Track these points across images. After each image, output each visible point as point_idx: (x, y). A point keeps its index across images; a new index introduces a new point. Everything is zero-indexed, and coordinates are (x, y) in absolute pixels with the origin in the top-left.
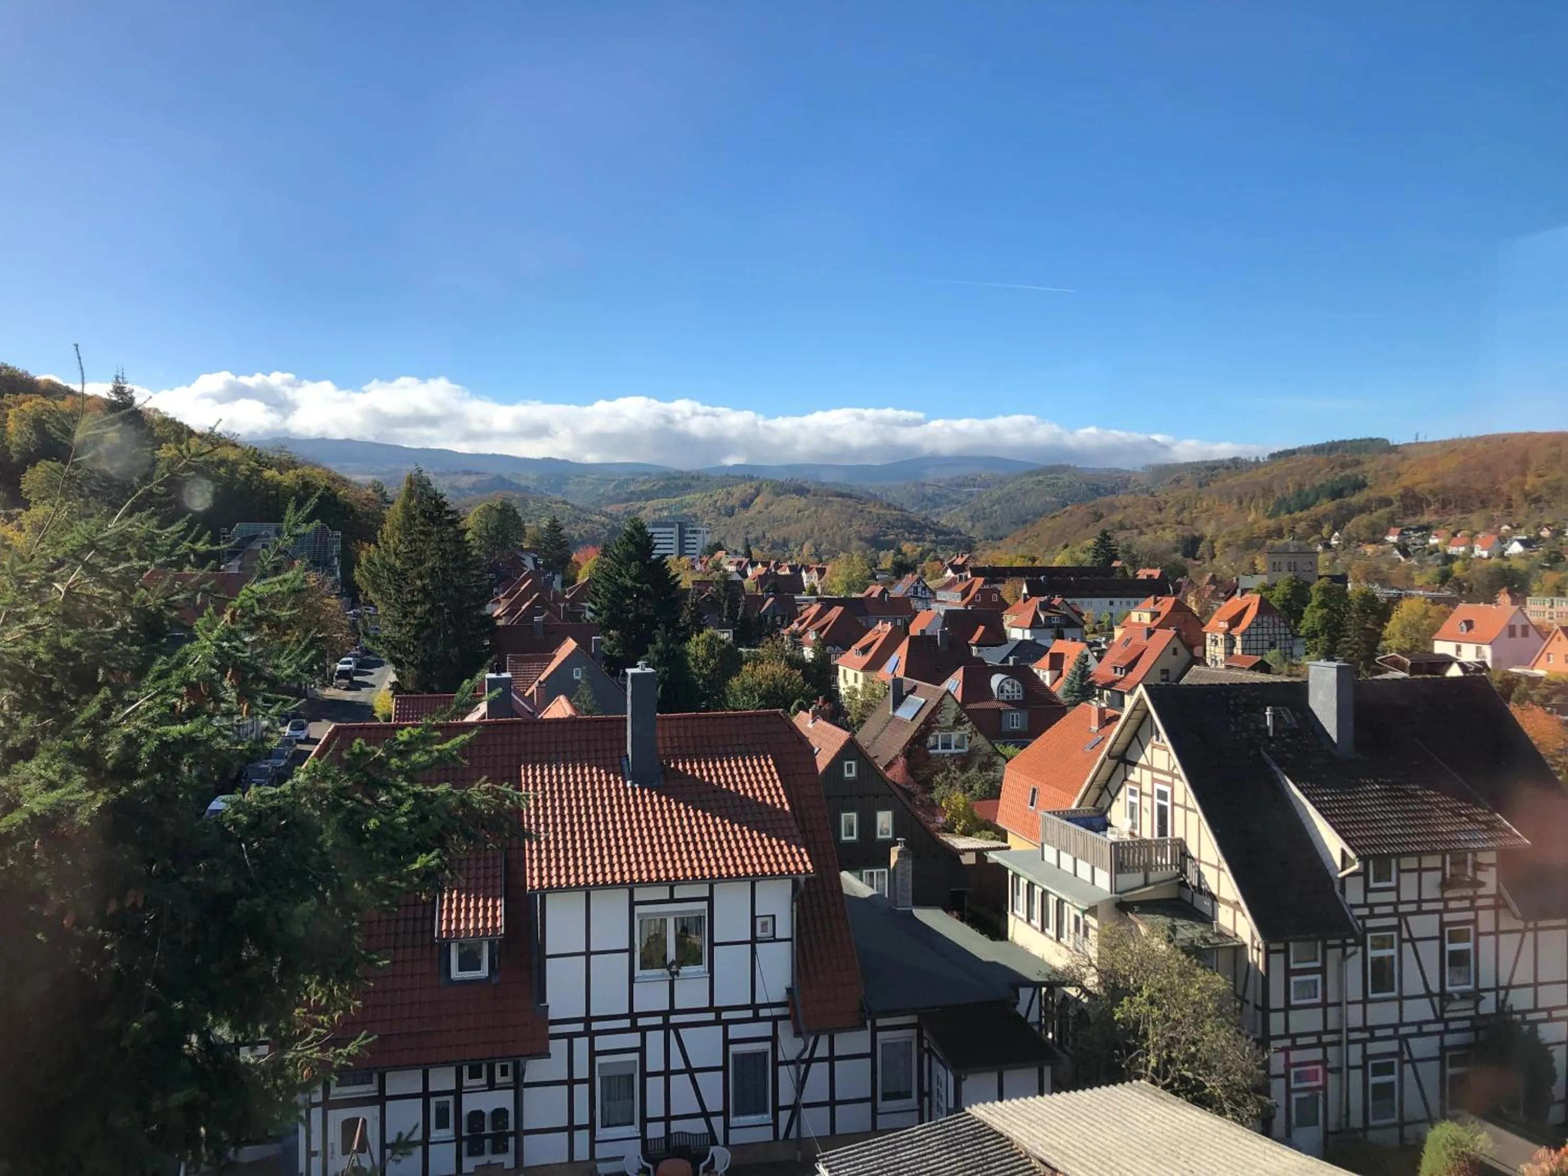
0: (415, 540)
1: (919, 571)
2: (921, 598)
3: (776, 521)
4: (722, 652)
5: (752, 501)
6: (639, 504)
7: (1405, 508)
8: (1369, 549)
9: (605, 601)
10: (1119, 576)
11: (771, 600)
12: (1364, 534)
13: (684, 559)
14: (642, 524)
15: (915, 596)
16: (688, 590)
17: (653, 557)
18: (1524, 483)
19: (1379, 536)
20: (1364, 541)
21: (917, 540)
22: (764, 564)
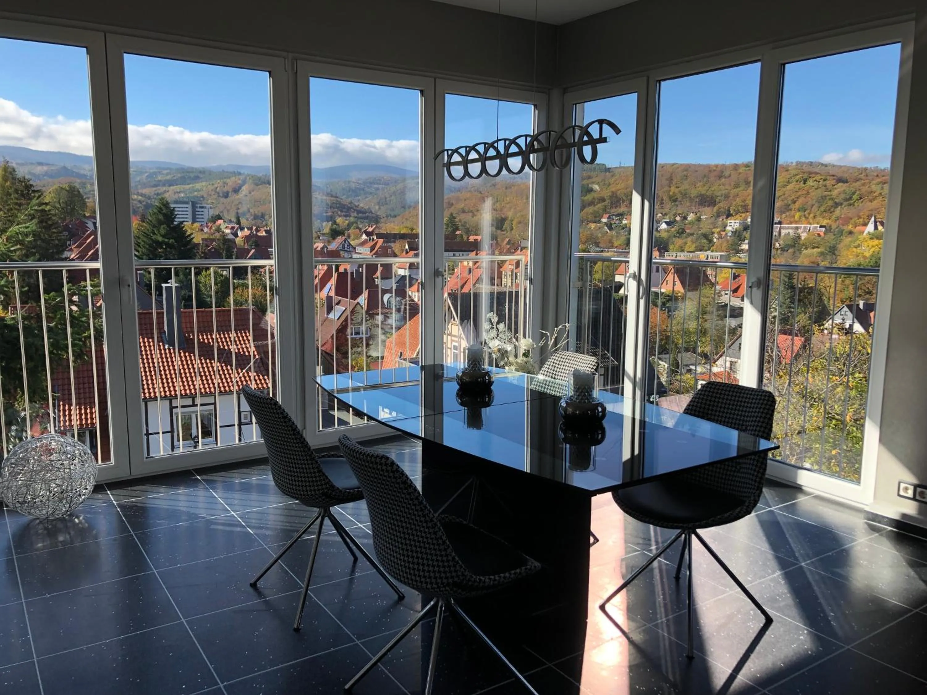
0: (12, 209)
1: (346, 234)
2: (347, 251)
3: (256, 201)
4: (222, 282)
5: (240, 188)
6: (164, 188)
7: (612, 203)
8: (593, 226)
9: (144, 250)
10: (458, 239)
11: (253, 251)
12: (590, 217)
13: (196, 225)
14: (167, 202)
15: (343, 249)
16: (199, 244)
17: (175, 223)
18: (670, 191)
19: (598, 219)
20: (590, 221)
21: (346, 216)
22: (249, 229)
